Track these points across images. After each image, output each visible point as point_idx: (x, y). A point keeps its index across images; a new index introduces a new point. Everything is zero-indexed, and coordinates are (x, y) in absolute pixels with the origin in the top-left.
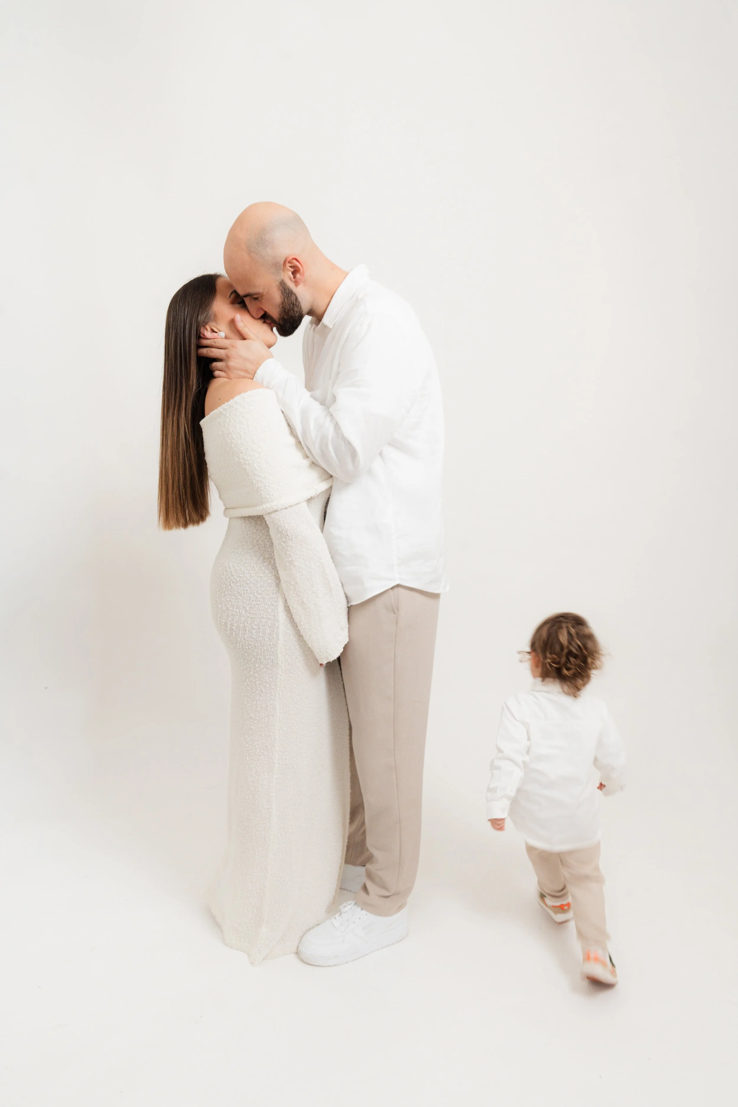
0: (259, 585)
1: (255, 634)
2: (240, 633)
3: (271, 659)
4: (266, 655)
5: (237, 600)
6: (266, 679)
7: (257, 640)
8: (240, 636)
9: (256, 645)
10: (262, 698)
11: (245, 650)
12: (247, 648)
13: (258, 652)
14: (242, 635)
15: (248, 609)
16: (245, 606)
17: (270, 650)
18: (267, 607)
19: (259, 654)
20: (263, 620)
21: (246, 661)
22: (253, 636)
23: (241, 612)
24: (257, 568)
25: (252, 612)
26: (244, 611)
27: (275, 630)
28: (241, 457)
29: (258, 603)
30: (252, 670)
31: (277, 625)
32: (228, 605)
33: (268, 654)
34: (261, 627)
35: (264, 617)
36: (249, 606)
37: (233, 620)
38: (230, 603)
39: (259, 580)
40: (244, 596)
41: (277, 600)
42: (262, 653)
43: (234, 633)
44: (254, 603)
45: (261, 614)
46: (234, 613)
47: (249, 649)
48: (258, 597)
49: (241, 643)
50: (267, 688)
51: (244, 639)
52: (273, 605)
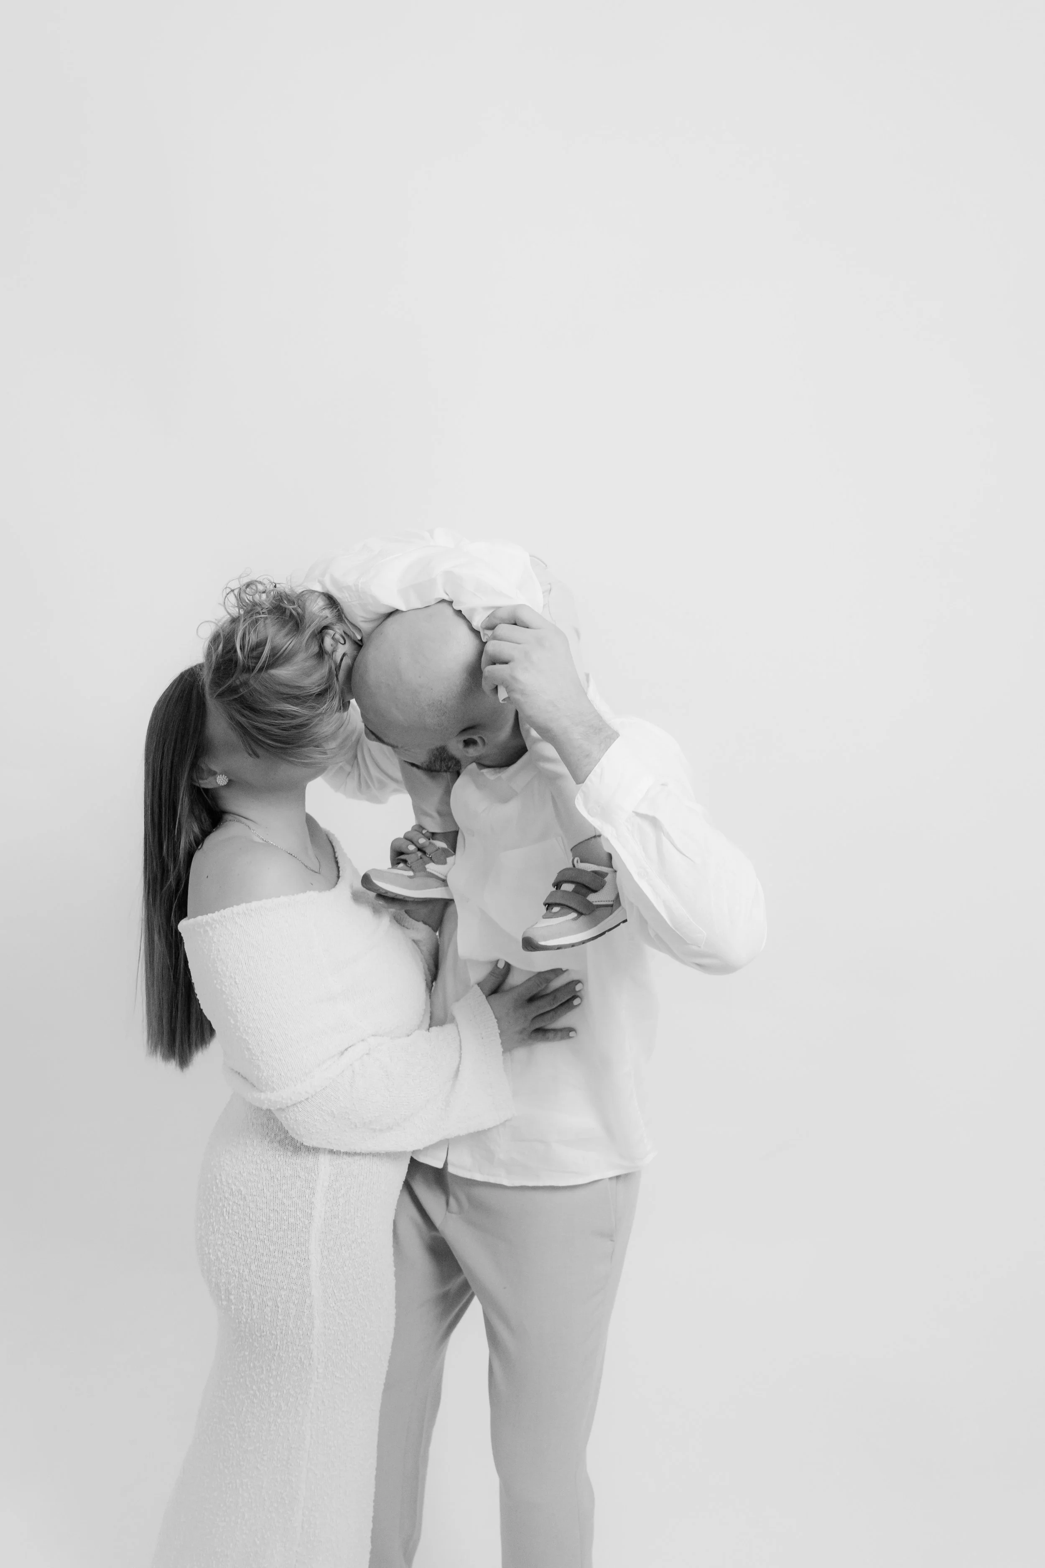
0: (272, 1225)
1: (269, 1315)
2: (244, 1310)
3: (299, 1358)
4: (290, 1350)
5: (234, 1247)
6: (289, 1389)
7: (275, 1325)
8: (245, 1313)
9: (273, 1332)
10: (279, 1420)
11: (254, 1336)
12: (259, 1335)
13: (276, 1343)
14: (247, 1312)
15: (253, 1268)
16: (248, 1262)
17: (297, 1343)
18: (288, 1270)
19: (278, 1348)
20: (283, 1293)
21: (254, 1356)
22: (266, 1317)
23: (241, 1272)
24: (269, 1194)
25: (261, 1276)
26: (247, 1271)
27: (305, 1311)
28: (239, 1019)
29: (272, 1260)
30: (264, 1372)
31: (308, 1301)
32: (219, 1253)
33: (295, 1349)
34: (279, 1304)
35: (285, 1287)
36: (256, 1264)
37: (230, 1283)
38: (222, 1250)
39: (272, 1215)
40: (246, 1243)
41: (307, 1258)
42: (284, 1346)
43: (233, 1307)
44: (265, 1259)
45: (279, 1281)
46: (230, 1271)
47: (261, 1336)
48: (272, 1248)
49: (248, 1325)
50: (289, 1404)
51: (252, 1319)
52: (300, 1266)
